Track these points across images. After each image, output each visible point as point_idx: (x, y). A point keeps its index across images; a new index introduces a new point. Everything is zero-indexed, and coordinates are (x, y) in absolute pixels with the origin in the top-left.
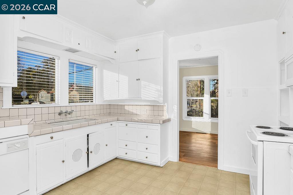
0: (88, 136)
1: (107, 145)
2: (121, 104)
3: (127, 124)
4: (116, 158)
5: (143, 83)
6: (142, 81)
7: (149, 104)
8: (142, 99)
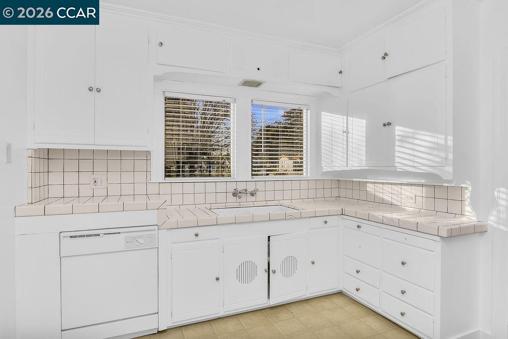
0: (269, 237)
1: (313, 263)
2: (360, 180)
3: (360, 224)
4: (340, 293)
5: (399, 130)
6: (397, 128)
7: (423, 181)
8: (399, 170)
